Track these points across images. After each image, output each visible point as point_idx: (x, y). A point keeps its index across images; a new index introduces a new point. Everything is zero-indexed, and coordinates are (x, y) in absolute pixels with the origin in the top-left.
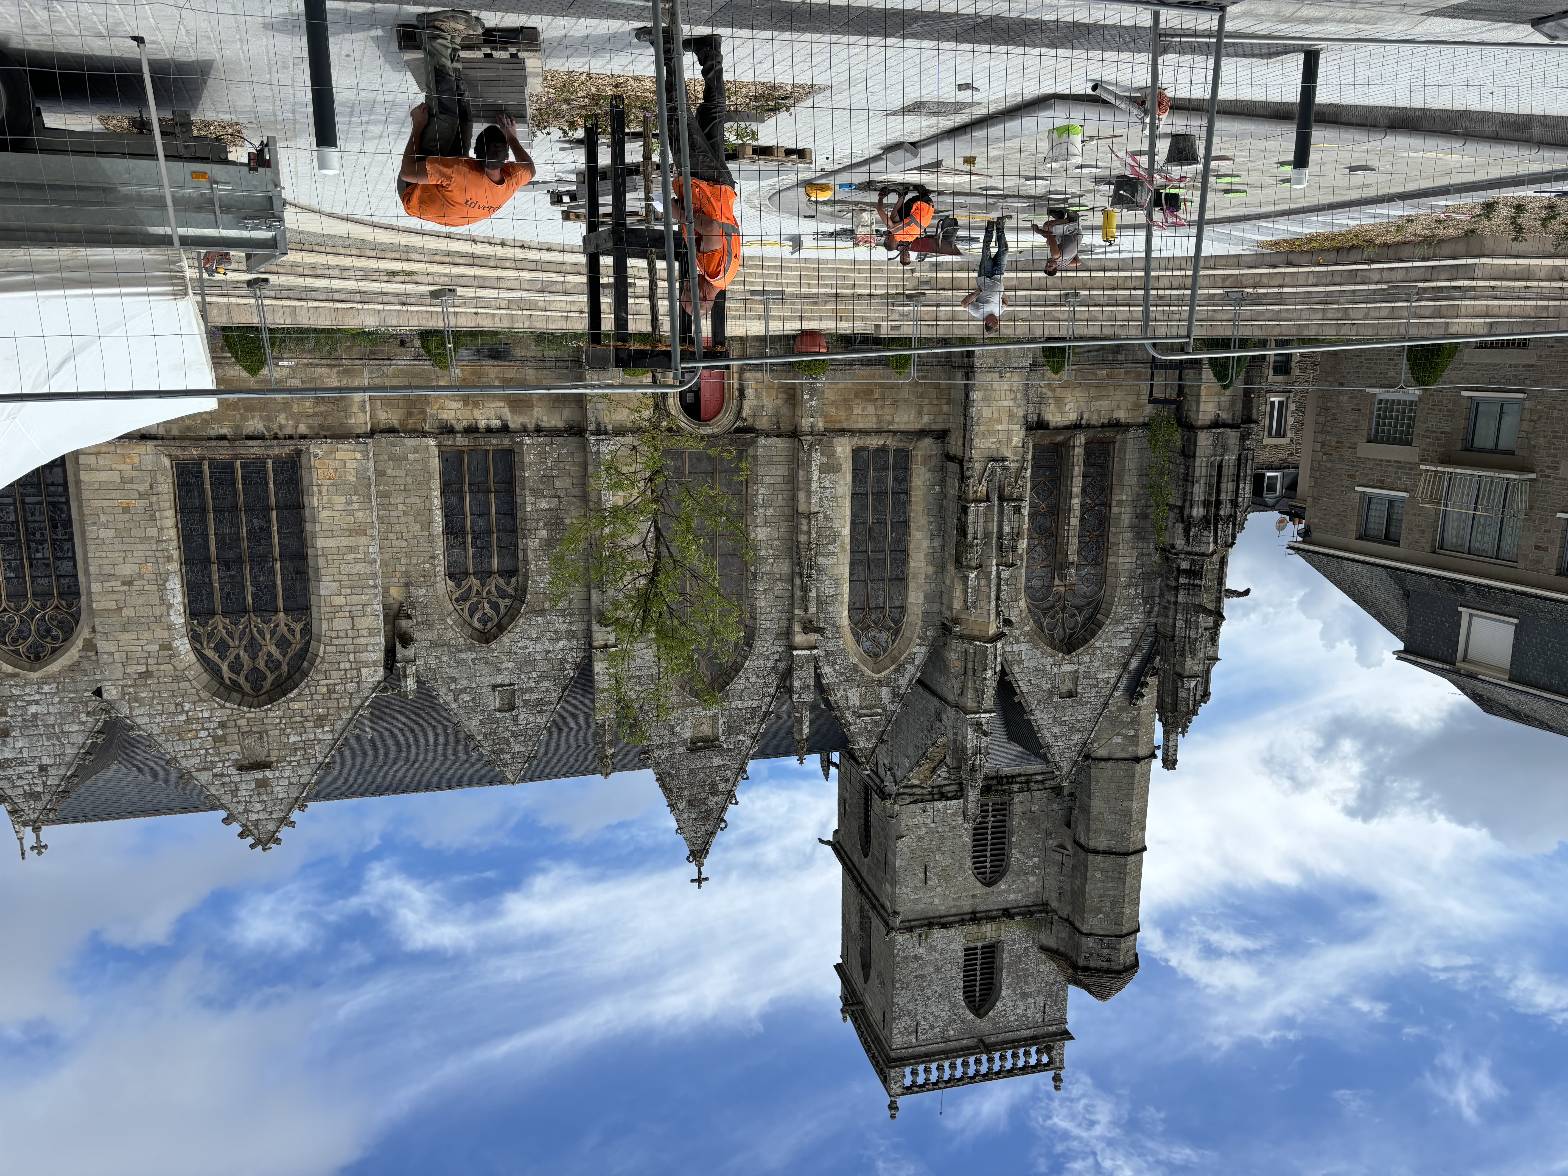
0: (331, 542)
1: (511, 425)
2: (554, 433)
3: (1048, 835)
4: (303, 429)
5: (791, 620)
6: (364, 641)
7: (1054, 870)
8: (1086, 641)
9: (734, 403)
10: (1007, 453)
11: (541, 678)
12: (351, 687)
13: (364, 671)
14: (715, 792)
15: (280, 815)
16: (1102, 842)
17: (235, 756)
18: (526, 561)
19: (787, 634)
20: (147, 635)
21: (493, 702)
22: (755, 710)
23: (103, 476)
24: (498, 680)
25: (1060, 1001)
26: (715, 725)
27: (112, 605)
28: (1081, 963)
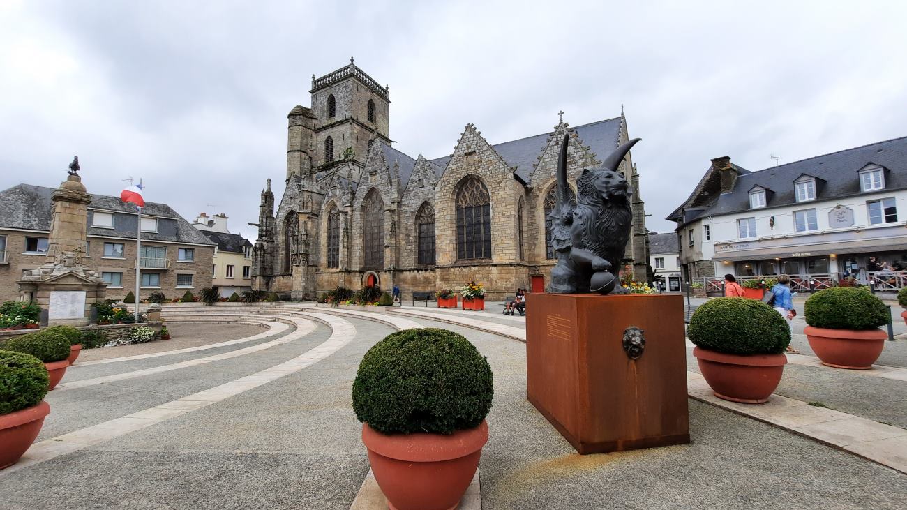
0: (447, 232)
1: (416, 272)
2: (406, 270)
3: (316, 154)
4: (452, 269)
5: (351, 216)
6: (440, 200)
7: (314, 144)
8: (289, 214)
9: (364, 280)
10: (296, 268)
11: (412, 191)
12: (443, 184)
13: (439, 190)
14: (371, 158)
15: (465, 137)
16: (297, 154)
17: (476, 156)
18: (415, 229)
19: (353, 211)
20: (499, 197)
21: (425, 182)
22: (361, 186)
23: (509, 251)
24: (423, 189)
25: (314, 104)
26: (371, 179)
27: (508, 207)
28: (302, 116)
